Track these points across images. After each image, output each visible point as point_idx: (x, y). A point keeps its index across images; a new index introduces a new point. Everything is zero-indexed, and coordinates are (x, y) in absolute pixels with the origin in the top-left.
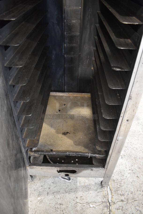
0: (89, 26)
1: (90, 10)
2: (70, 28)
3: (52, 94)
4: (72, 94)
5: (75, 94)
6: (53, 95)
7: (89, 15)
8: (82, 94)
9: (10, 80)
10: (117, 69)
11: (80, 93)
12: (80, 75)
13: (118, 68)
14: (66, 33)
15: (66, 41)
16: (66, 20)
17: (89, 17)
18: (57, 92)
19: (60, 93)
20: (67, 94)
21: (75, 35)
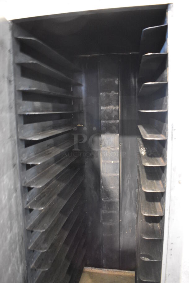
0: (129, 191)
1: (128, 176)
2: (108, 194)
3: (87, 269)
4: (111, 272)
5: (116, 271)
6: (88, 271)
7: (129, 181)
8: (125, 271)
9: (32, 263)
10: (145, 258)
11: (123, 271)
12: (122, 247)
13: (147, 258)
14: (104, 199)
15: (104, 207)
16: (104, 186)
17: (129, 182)
18: (94, 268)
19: (97, 268)
20: (105, 271)
21: (113, 201)
